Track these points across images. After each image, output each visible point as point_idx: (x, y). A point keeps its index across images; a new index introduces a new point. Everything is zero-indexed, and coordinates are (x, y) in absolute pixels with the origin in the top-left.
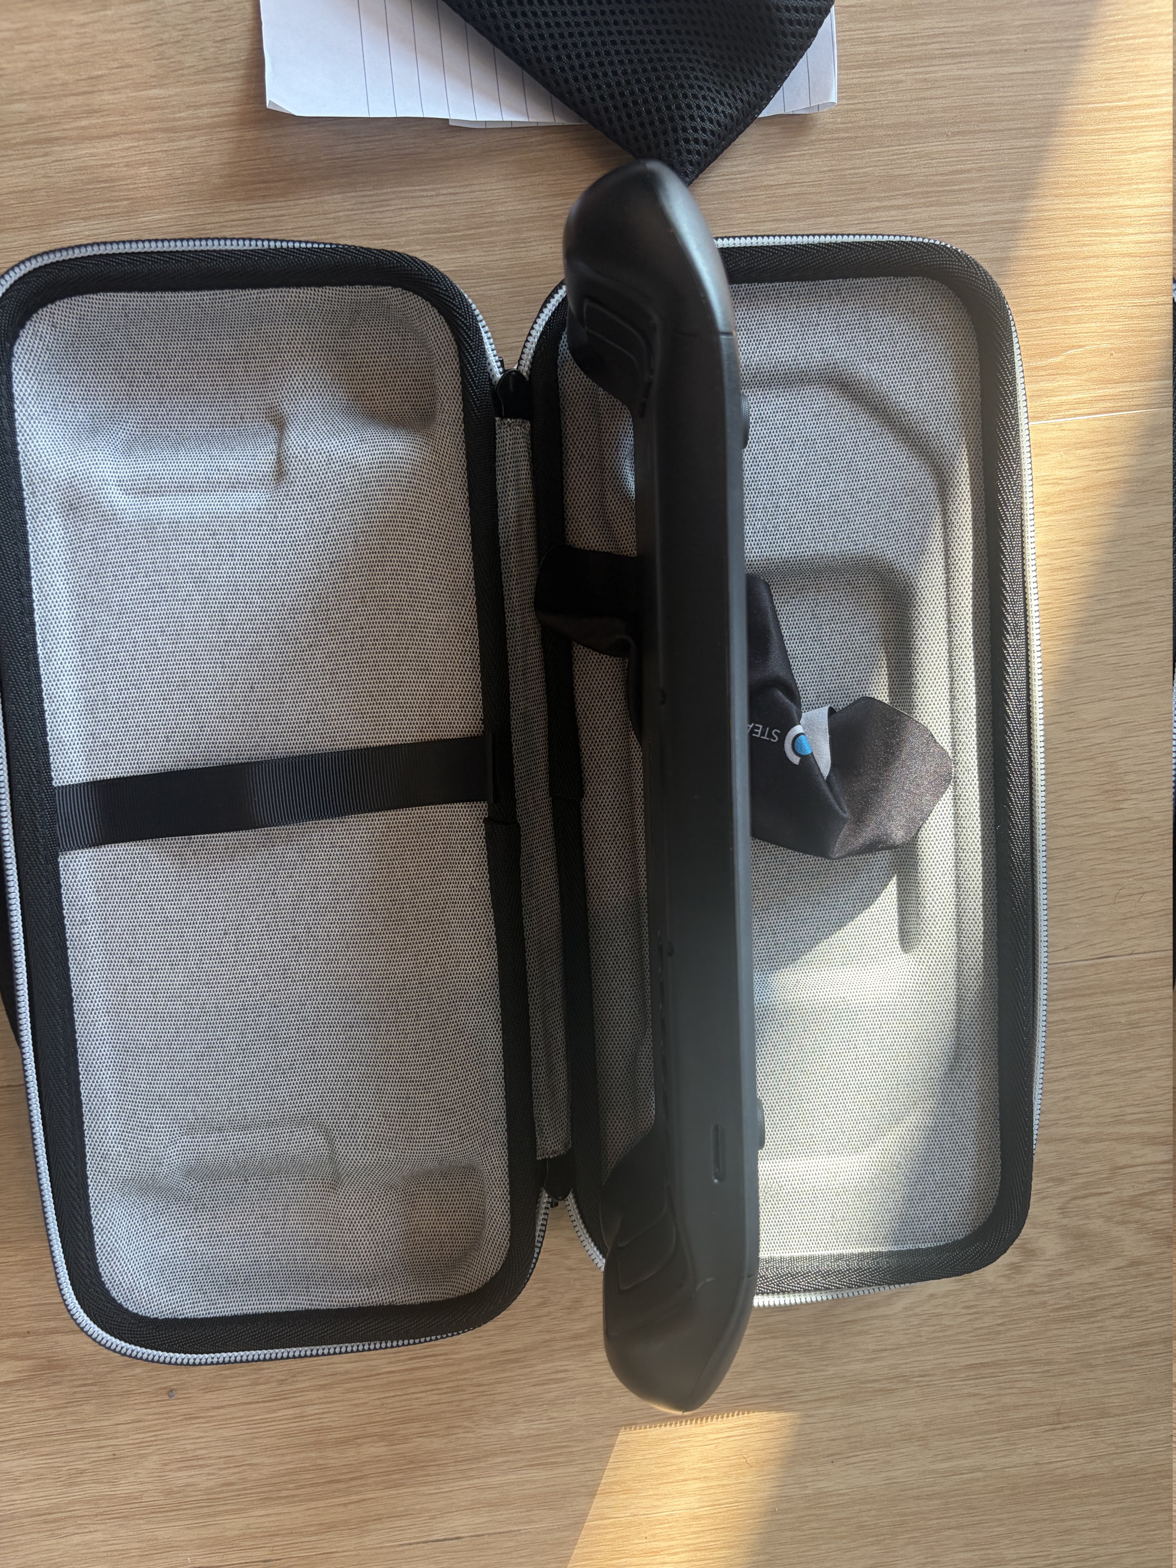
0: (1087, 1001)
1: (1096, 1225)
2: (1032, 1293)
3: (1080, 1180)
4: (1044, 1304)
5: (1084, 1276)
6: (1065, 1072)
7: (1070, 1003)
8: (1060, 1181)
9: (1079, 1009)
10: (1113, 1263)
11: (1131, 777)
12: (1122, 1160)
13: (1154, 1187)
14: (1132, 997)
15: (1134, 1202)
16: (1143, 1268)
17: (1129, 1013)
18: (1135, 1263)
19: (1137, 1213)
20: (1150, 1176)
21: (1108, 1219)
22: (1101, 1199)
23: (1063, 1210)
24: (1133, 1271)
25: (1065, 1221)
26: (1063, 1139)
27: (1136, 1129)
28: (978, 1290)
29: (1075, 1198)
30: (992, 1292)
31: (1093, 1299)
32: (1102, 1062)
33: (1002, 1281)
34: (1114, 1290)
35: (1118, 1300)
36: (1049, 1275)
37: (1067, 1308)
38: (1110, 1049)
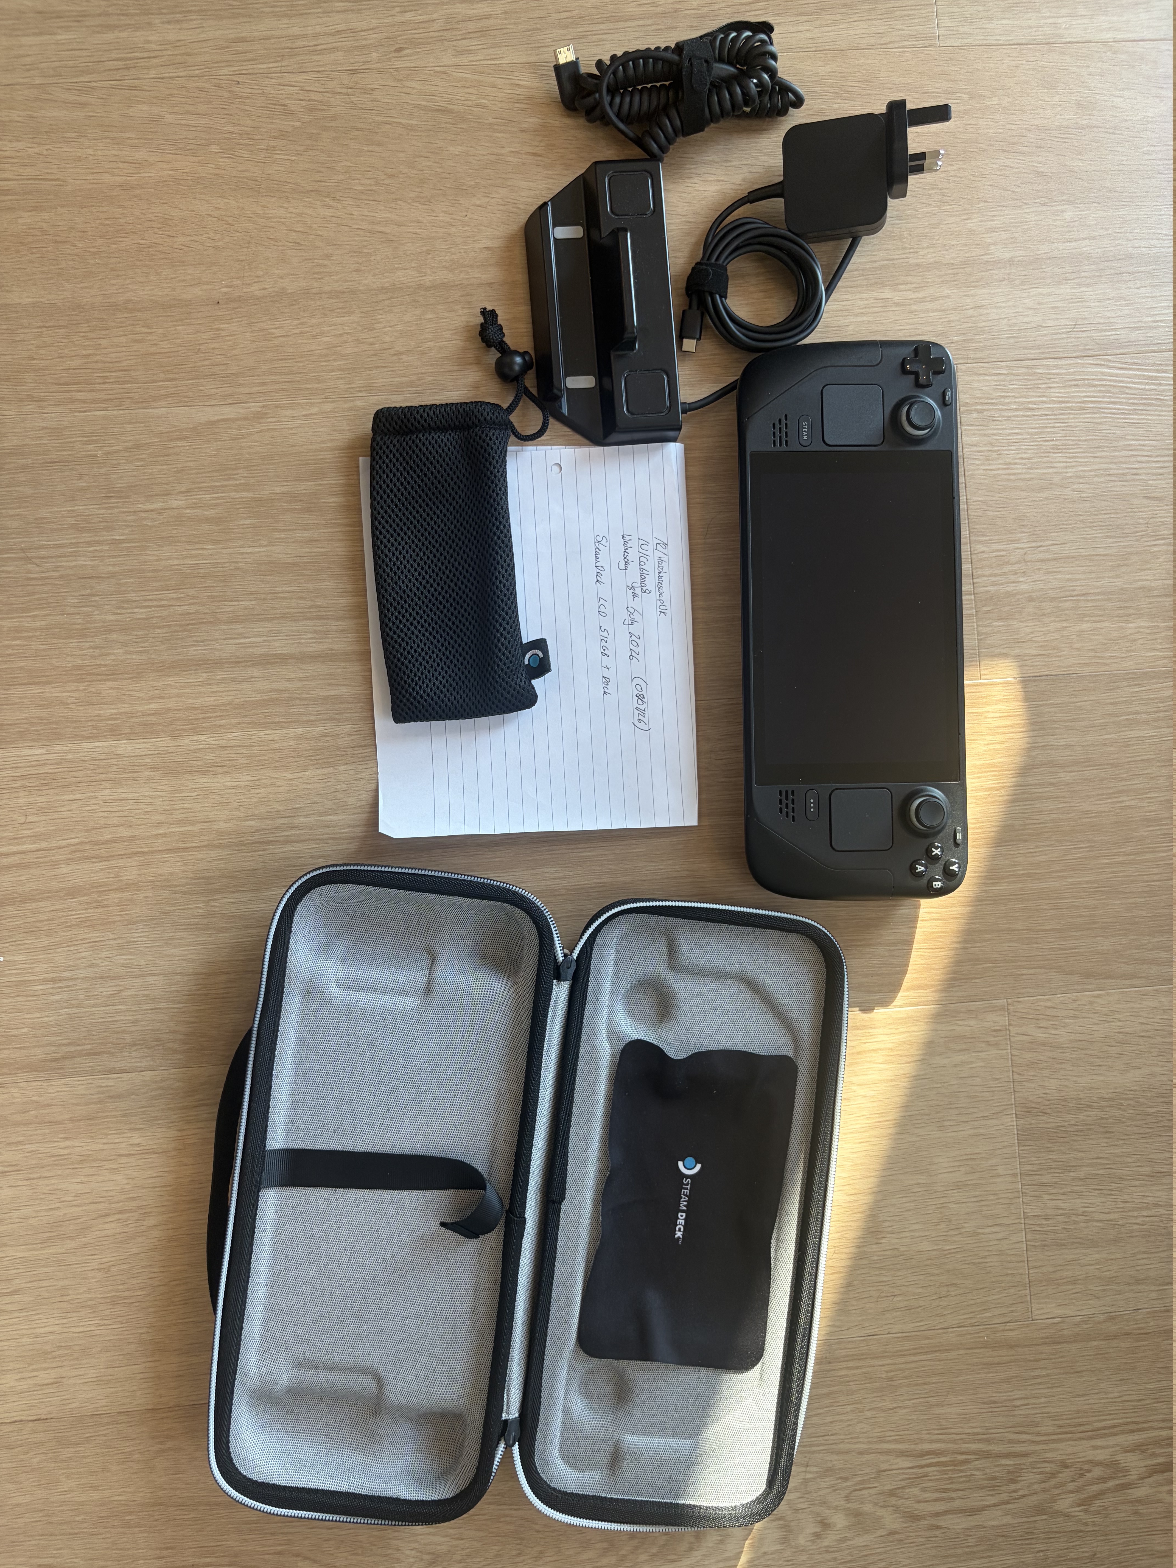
0: (861, 1363)
1: (868, 1508)
2: (828, 1552)
3: (858, 1479)
4: (835, 1559)
5: (860, 1541)
6: (849, 1408)
7: (851, 1364)
8: (846, 1479)
9: (857, 1368)
10: (880, 1532)
11: (887, 1224)
12: (884, 1466)
13: (903, 1483)
14: (889, 1361)
15: (892, 1493)
16: (897, 1536)
17: (888, 1372)
18: (892, 1533)
19: (893, 1501)
20: (902, 1477)
21: (876, 1504)
22: (870, 1491)
23: (848, 1498)
24: (891, 1538)
25: (848, 1505)
26: (847, 1452)
27: (892, 1446)
28: (794, 1550)
29: (855, 1490)
30: (803, 1551)
31: (866, 1556)
32: (871, 1402)
33: (809, 1543)
34: (878, 1551)
35: (881, 1557)
36: (838, 1540)
37: (849, 1562)
38: (876, 1395)
